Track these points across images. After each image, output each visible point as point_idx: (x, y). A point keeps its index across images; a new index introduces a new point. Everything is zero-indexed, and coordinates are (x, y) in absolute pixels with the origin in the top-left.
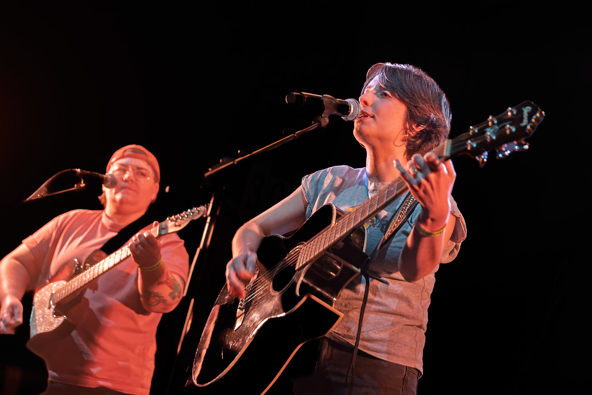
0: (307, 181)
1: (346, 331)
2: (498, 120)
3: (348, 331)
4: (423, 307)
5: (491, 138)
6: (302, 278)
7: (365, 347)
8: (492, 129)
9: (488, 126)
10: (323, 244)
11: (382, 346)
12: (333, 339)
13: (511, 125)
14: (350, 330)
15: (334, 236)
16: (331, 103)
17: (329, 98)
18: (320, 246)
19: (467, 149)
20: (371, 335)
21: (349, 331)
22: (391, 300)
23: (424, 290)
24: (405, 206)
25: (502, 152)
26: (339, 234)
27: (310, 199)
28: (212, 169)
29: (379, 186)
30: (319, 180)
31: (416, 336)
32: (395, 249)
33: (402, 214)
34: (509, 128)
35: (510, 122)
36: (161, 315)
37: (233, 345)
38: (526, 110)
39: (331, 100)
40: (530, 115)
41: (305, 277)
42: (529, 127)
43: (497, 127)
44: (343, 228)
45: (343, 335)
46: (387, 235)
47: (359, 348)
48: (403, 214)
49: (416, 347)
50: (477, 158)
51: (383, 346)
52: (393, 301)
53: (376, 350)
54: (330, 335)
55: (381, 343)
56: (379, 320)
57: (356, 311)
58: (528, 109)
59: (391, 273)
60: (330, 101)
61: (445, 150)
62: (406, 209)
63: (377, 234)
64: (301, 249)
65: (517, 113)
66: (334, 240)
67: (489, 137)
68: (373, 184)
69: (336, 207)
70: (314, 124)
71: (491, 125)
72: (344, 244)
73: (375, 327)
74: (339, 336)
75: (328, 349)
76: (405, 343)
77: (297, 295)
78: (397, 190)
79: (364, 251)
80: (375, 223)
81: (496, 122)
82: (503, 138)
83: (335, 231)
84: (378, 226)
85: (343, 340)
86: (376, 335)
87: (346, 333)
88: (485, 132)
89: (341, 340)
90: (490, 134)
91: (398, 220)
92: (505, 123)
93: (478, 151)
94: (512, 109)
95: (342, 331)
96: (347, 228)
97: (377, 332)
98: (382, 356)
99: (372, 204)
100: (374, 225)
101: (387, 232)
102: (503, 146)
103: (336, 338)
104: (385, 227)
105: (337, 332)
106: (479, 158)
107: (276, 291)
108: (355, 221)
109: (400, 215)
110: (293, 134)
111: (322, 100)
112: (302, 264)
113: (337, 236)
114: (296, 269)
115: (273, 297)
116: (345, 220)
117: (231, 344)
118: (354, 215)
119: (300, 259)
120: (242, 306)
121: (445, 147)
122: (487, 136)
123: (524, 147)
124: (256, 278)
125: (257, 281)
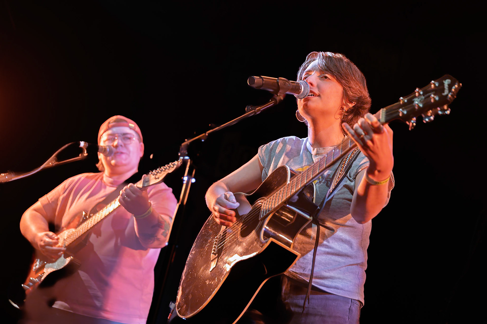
0: (262, 149)
1: (302, 270)
2: (423, 91)
3: (304, 270)
4: (362, 247)
5: (419, 106)
6: (265, 226)
7: (317, 283)
8: (418, 98)
9: (415, 97)
10: (281, 198)
11: (331, 282)
12: (291, 277)
13: (435, 94)
14: (306, 270)
15: (290, 191)
16: (285, 84)
17: (283, 80)
18: (279, 200)
19: (399, 115)
20: (323, 273)
21: (305, 271)
22: (337, 244)
23: (364, 233)
25: (428, 117)
26: (295, 189)
29: (320, 151)
30: (272, 148)
31: (358, 274)
32: (339, 200)
33: (341, 171)
34: (433, 97)
35: (434, 92)
36: (159, 250)
37: (210, 283)
38: (447, 82)
39: (285, 82)
40: (450, 86)
41: (268, 225)
42: (450, 96)
43: (423, 97)
44: (298, 184)
45: (300, 273)
46: (332, 189)
47: (313, 284)
48: (342, 171)
50: (408, 123)
51: (332, 282)
52: (338, 245)
53: (326, 286)
54: (289, 274)
55: (331, 280)
59: (336, 220)
61: (381, 117)
63: (323, 189)
64: (262, 203)
65: (439, 85)
66: (290, 194)
67: (417, 105)
68: (316, 149)
69: (289, 167)
70: (271, 102)
71: (417, 96)
72: (299, 197)
73: (325, 267)
74: (296, 274)
75: (287, 285)
76: (349, 280)
77: (262, 240)
78: (342, 152)
79: (314, 202)
80: (321, 180)
81: (421, 93)
82: (428, 106)
83: (291, 187)
84: (324, 182)
85: (300, 278)
86: (326, 273)
87: (302, 272)
88: (413, 102)
89: (298, 277)
90: (418, 103)
91: (339, 176)
92: (430, 94)
93: (408, 117)
94: (435, 82)
95: (299, 270)
96: (301, 184)
97: (327, 271)
98: (332, 291)
99: (321, 164)
100: (320, 182)
101: (332, 186)
102: (429, 112)
103: (294, 276)
104: (329, 183)
105: (295, 271)
107: (243, 238)
108: (307, 178)
109: (340, 171)
110: (254, 110)
111: (278, 83)
112: (264, 215)
113: (293, 190)
114: (259, 219)
115: (241, 242)
116: (299, 178)
117: (207, 282)
118: (306, 173)
119: (263, 211)
120: (215, 252)
121: (381, 115)
122: (415, 105)
123: (446, 112)
124: (225, 228)
125: (226, 231)
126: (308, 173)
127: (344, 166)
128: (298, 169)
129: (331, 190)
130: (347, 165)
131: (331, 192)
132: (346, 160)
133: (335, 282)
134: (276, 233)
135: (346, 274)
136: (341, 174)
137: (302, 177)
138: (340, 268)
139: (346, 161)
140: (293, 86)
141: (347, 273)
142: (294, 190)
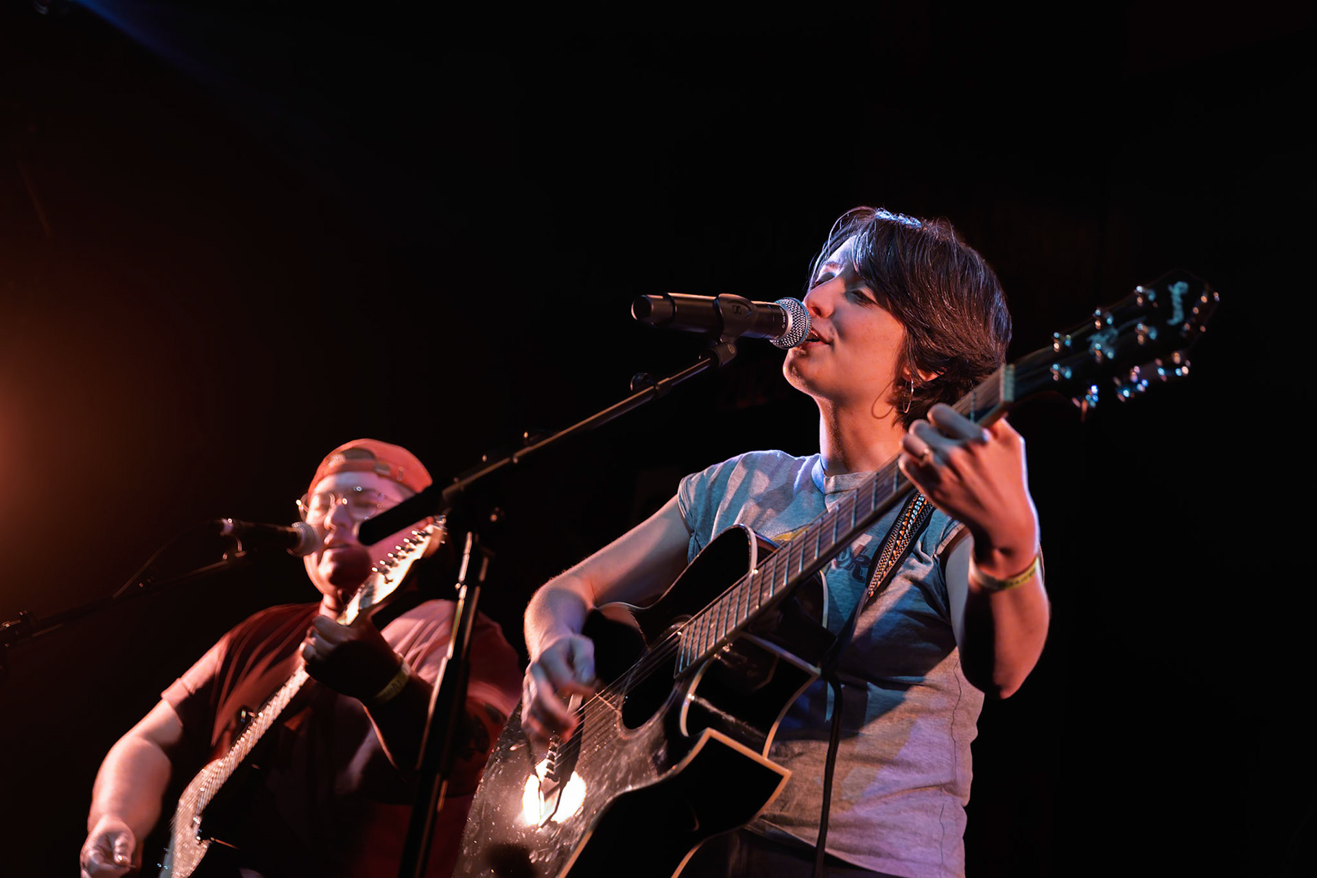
0: (689, 485)
2: (1114, 315)
3: (783, 807)
4: (955, 742)
5: (1105, 356)
6: (691, 697)
8: (1103, 335)
9: (1094, 331)
10: (735, 617)
11: (859, 838)
13: (1146, 323)
14: (788, 806)
15: (759, 597)
16: (737, 310)
17: (733, 300)
18: (727, 621)
19: (1052, 381)
21: (785, 809)
23: (961, 704)
24: (906, 519)
25: (1132, 386)
26: (771, 590)
27: (696, 521)
28: (461, 479)
29: (844, 483)
30: (716, 481)
31: (942, 813)
33: (901, 538)
34: (1142, 331)
35: (1144, 318)
37: (540, 860)
38: (1177, 290)
39: (738, 305)
40: (1189, 300)
41: (698, 693)
42: (1187, 327)
43: (1115, 332)
44: (780, 577)
48: (903, 537)
49: (941, 836)
50: (1076, 403)
51: (862, 837)
55: (858, 831)
56: (853, 779)
57: (800, 762)
58: (1181, 288)
60: (733, 306)
61: (1002, 389)
62: (909, 525)
64: (682, 631)
65: (1157, 298)
66: (759, 605)
67: (1098, 354)
68: (833, 478)
69: (755, 532)
70: (701, 361)
71: (1099, 328)
72: (782, 613)
76: (913, 829)
77: (682, 735)
78: (897, 486)
79: (825, 625)
81: (1110, 321)
82: (1130, 354)
83: (759, 586)
84: (848, 566)
86: (845, 813)
88: (1089, 344)
90: (1101, 348)
91: (894, 552)
92: (1134, 321)
93: (1076, 387)
94: (1145, 292)
96: (788, 577)
99: (842, 520)
102: (1131, 370)
106: (1081, 402)
107: (632, 730)
108: (805, 560)
109: (898, 539)
110: (652, 387)
111: (716, 307)
112: (688, 665)
113: (765, 594)
114: (675, 677)
115: (625, 743)
116: (783, 559)
117: (533, 857)
118: (801, 547)
119: (683, 652)
120: (553, 770)
121: (1002, 382)
122: (1095, 354)
123: (1178, 372)
124: (580, 703)
125: (583, 710)
126: (807, 546)
127: (909, 523)
128: (780, 537)
129: (872, 589)
130: (917, 520)
131: (871, 596)
132: (914, 507)
133: (870, 836)
134: (722, 713)
135: (902, 812)
136: (900, 546)
137: (790, 556)
138: (886, 796)
139: (914, 511)
140: (761, 314)
141: (905, 811)
142: (769, 594)
